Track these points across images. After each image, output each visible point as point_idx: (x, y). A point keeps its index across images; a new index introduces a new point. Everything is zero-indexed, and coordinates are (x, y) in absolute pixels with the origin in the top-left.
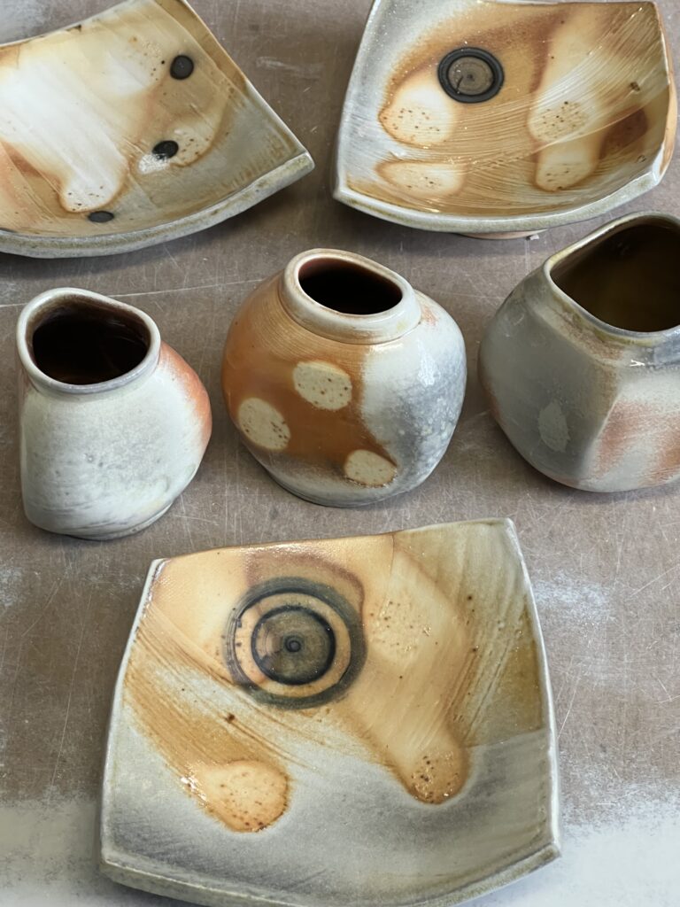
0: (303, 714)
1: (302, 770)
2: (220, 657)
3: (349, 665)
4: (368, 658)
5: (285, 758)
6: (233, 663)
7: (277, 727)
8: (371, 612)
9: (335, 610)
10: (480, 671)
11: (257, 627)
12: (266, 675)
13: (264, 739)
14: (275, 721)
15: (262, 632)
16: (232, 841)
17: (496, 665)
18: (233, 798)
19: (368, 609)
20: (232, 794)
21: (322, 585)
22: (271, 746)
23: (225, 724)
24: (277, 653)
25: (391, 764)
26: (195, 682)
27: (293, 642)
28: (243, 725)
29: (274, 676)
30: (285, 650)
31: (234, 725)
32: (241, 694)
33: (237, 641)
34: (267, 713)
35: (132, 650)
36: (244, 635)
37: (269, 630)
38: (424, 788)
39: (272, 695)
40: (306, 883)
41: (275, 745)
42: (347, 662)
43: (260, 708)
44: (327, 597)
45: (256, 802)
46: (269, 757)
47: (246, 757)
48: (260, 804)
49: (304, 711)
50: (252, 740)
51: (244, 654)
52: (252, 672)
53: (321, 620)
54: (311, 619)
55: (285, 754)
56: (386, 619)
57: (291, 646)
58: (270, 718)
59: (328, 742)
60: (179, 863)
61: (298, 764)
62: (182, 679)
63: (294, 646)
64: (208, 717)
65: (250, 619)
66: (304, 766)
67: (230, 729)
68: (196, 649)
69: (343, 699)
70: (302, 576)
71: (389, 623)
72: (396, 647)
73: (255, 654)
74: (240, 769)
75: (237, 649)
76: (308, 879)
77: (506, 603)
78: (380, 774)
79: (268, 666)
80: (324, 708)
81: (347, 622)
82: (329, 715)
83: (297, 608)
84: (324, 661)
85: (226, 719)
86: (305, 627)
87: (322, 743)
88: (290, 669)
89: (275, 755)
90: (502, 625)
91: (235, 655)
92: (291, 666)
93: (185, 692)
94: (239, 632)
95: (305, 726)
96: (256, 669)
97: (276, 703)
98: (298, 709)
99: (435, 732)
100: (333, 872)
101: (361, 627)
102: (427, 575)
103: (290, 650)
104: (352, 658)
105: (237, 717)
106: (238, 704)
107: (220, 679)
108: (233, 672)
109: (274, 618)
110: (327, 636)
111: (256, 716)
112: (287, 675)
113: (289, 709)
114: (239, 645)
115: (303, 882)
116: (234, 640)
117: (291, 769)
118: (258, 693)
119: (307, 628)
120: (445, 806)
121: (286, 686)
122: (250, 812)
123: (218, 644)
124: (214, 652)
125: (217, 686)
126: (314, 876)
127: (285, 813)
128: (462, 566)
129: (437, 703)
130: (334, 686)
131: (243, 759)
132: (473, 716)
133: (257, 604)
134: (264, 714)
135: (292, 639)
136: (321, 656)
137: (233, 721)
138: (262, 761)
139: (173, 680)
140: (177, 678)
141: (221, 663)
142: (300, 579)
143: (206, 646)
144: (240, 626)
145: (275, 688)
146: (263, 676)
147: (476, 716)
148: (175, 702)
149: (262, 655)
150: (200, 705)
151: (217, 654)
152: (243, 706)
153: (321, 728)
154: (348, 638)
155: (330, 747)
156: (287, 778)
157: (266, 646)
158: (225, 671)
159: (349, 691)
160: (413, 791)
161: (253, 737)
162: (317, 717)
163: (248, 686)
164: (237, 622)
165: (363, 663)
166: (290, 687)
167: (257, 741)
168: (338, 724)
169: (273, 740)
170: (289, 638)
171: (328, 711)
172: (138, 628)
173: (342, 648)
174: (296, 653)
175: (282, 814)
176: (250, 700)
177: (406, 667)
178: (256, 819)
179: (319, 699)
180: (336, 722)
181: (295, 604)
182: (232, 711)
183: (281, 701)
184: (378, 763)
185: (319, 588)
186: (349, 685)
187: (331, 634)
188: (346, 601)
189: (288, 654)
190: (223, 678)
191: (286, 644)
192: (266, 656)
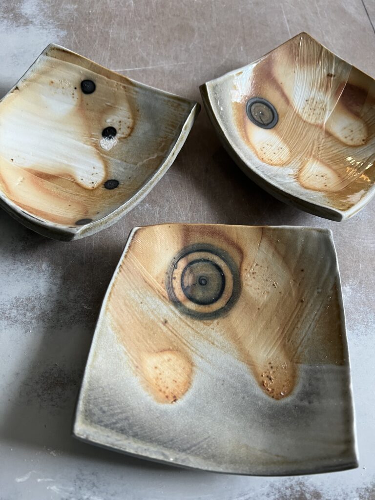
0: (204, 323)
1: (200, 360)
2: (164, 285)
3: (231, 297)
4: (242, 294)
5: (192, 351)
6: (171, 288)
7: (190, 330)
8: (246, 268)
9: (227, 264)
10: (304, 315)
11: (185, 269)
12: (187, 297)
13: (182, 337)
14: (189, 326)
15: (188, 271)
16: (157, 410)
18: (161, 376)
19: (244, 267)
20: (160, 374)
21: (222, 250)
22: (185, 342)
23: (161, 325)
24: (194, 285)
25: (251, 364)
26: (148, 299)
27: (203, 279)
28: (171, 327)
29: (191, 299)
30: (198, 284)
31: (166, 327)
32: (172, 307)
33: (174, 276)
34: (185, 320)
35: (116, 278)
36: (178, 273)
37: (191, 271)
39: (189, 310)
41: (187, 341)
42: (230, 295)
43: (181, 317)
44: (223, 257)
45: (174, 380)
46: (184, 349)
47: (171, 348)
48: (176, 382)
49: (205, 321)
50: (176, 337)
51: (177, 284)
52: (180, 295)
53: (219, 268)
54: (214, 268)
55: (192, 348)
56: (253, 273)
57: (202, 282)
58: (186, 324)
59: (216, 343)
61: (198, 355)
62: (142, 296)
63: (203, 282)
64: (153, 321)
65: (182, 264)
66: (202, 357)
67: (164, 329)
68: (152, 279)
69: (226, 317)
70: (212, 243)
71: (255, 276)
72: (258, 291)
73: (182, 284)
74: (167, 356)
75: (173, 280)
76: (199, 443)
77: (323, 279)
78: (243, 367)
79: (189, 291)
80: (216, 321)
81: (232, 272)
82: (218, 326)
83: (208, 261)
84: (218, 292)
85: (163, 323)
87: (213, 344)
89: (187, 349)
90: (320, 290)
91: (172, 284)
92: (200, 293)
93: (142, 304)
94: (176, 271)
95: (205, 331)
96: (182, 293)
97: (190, 315)
98: (202, 319)
99: (276, 348)
100: (214, 439)
101: (240, 275)
102: (279, 253)
103: (201, 284)
104: (233, 293)
105: (169, 321)
106: (170, 314)
107: (162, 298)
108: (169, 294)
109: (195, 265)
110: (221, 278)
111: (179, 322)
112: (198, 298)
113: (197, 319)
114: (175, 278)
115: (195, 445)
116: (172, 276)
117: (196, 358)
118: (182, 308)
119: (211, 272)
121: (197, 305)
122: (170, 388)
123: (164, 277)
124: (160, 282)
125: (160, 302)
126: (202, 441)
127: (189, 390)
129: (278, 328)
130: (222, 308)
131: (169, 349)
132: (299, 342)
133: (187, 256)
134: (183, 321)
135: (203, 278)
136: (217, 289)
137: (167, 324)
138: (180, 352)
140: (139, 296)
141: (164, 288)
142: (210, 245)
143: (157, 278)
144: (176, 268)
145: (191, 305)
146: (186, 298)
148: (136, 310)
149: (186, 285)
150: (150, 313)
151: (162, 283)
152: (172, 315)
153: (213, 334)
154: (232, 281)
155: (217, 346)
156: (192, 364)
157: (189, 280)
158: (166, 293)
159: (230, 312)
160: (262, 384)
161: (176, 335)
162: (211, 326)
163: (176, 303)
164: (175, 265)
165: (239, 297)
166: (199, 306)
167: (178, 338)
168: (222, 332)
169: (186, 338)
170: (201, 277)
171: (218, 323)
172: (121, 265)
173: (228, 286)
174: (204, 286)
175: (187, 390)
176: (177, 312)
177: (262, 303)
178: (172, 393)
179: (213, 315)
180: (222, 330)
181: (206, 258)
182: (166, 318)
183: (193, 313)
184: (243, 362)
185: (219, 251)
186: (230, 309)
187: (223, 277)
188: (233, 260)
189: (200, 286)
190: (164, 297)
191: (199, 280)
192: (188, 286)
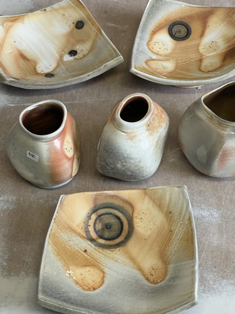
0: (111, 251)
1: (109, 270)
2: (83, 230)
3: (127, 234)
4: (134, 232)
5: (104, 266)
6: (87, 232)
7: (101, 255)
8: (136, 216)
9: (123, 215)
10: (173, 238)
11: (96, 220)
12: (99, 236)
13: (97, 259)
14: (101, 253)
15: (98, 221)
16: (84, 294)
17: (178, 236)
18: (85, 279)
19: (135, 215)
20: (84, 278)
21: (119, 206)
22: (99, 261)
23: (83, 253)
24: (103, 229)
25: (140, 269)
26: (73, 238)
27: (108, 225)
28: (89, 253)
29: (101, 237)
30: (105, 228)
31: (86, 253)
32: (89, 243)
33: (89, 224)
34: (98, 250)
35: (52, 226)
36: (91, 222)
37: (100, 221)
38: (151, 278)
39: (100, 244)
40: (109, 310)
41: (100, 261)
42: (127, 233)
43: (96, 248)
44: (121, 210)
45: (93, 281)
46: (98, 265)
47: (90, 265)
48: (94, 281)
49: (111, 249)
50: (92, 259)
51: (91, 229)
52: (94, 235)
53: (118, 218)
54: (115, 218)
55: (104, 264)
56: (141, 219)
57: (108, 227)
58: (99, 251)
59: (119, 261)
60: (65, 301)
61: (108, 268)
62: (69, 237)
63: (109, 227)
64: (77, 250)
65: (94, 217)
66: (110, 269)
67: (85, 255)
68: (74, 226)
69: (125, 246)
70: (112, 202)
71: (142, 220)
72: (144, 229)
73: (95, 229)
74: (88, 269)
75: (89, 227)
76: (109, 308)
77: (183, 215)
78: (136, 273)
79: (99, 233)
80: (118, 249)
81: (127, 219)
82: (120, 251)
83: (111, 214)
84: (119, 232)
85: (84, 251)
86: (113, 220)
87: (117, 261)
88: (107, 235)
89: (100, 265)
90: (181, 222)
91: (88, 229)
92: (107, 234)
93: (70, 241)
94: (90, 221)
95: (111, 255)
96: (95, 234)
97: (101, 246)
98: (109, 249)
99: (156, 259)
100: (118, 306)
101: (132, 221)
102: (156, 204)
103: (107, 228)
104: (128, 232)
105: (88, 251)
106: (88, 246)
107: (82, 237)
108: (87, 235)
109: (102, 217)
110: (120, 224)
111: (94, 251)
112: (106, 237)
113: (106, 249)
114: (90, 226)
115: (107, 309)
116: (88, 224)
117: (106, 270)
118: (95, 243)
119: (114, 221)
120: (159, 285)
121: (105, 241)
122: (91, 284)
123: (82, 225)
124: (81, 228)
125: (81, 240)
126: (112, 307)
127: (103, 285)
128: (168, 202)
129: (157, 249)
130: (122, 241)
131: (89, 266)
132: (169, 254)
133: (97, 212)
134: (97, 250)
136: (118, 231)
137: (86, 252)
138: (96, 266)
139: (66, 237)
140: (68, 237)
141: (83, 232)
142: (112, 204)
143: (78, 226)
144: (90, 219)
145: (101, 241)
146: (97, 237)
147: (171, 254)
148: (66, 244)
149: (97, 229)
150: (75, 246)
151: (82, 228)
152: (90, 247)
153: (117, 256)
154: (128, 225)
155: (119, 262)
156: (104, 273)
157: (99, 226)
158: (84, 235)
159: (127, 243)
160: (147, 279)
161: (93, 258)
162: (115, 252)
163: (92, 240)
164: (89, 217)
165: (132, 234)
166: (107, 241)
167: (94, 259)
168: (123, 255)
169: (100, 259)
170: (107, 224)
171: (119, 250)
172: (55, 218)
173: (125, 228)
174: (109, 229)
175: (101, 285)
176: (92, 245)
177: (147, 236)
178: (92, 287)
179: (116, 246)
180: (122, 254)
181: (110, 212)
182: (86, 249)
183: (103, 246)
184: (136, 269)
185: (118, 207)
186: (127, 241)
187: (122, 223)
188: (127, 212)
189: (107, 229)
190: (83, 237)
191: (106, 226)
192: (99, 230)
